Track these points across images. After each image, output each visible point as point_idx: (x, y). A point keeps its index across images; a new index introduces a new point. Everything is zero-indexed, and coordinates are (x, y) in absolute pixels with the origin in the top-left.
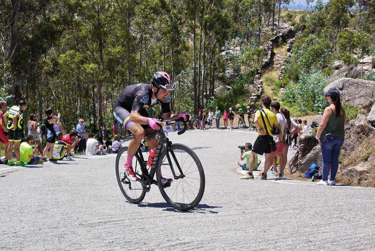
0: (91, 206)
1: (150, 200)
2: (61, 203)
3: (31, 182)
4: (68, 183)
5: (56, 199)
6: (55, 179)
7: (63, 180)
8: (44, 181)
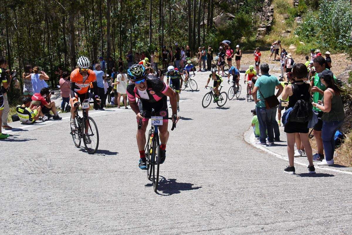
4: (53, 168)
7: (46, 160)
8: (23, 162)
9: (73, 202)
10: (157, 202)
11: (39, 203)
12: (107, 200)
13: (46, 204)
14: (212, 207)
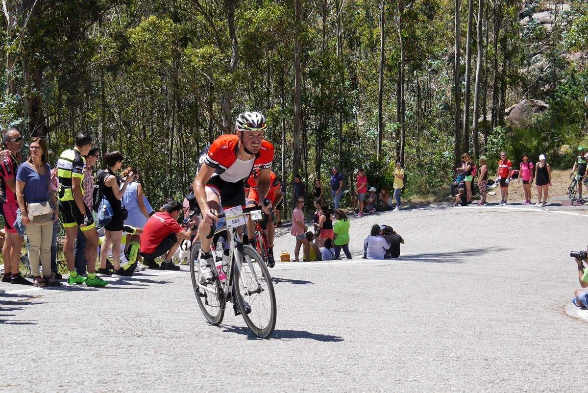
0: (225, 387)
1: (364, 377)
2: (152, 378)
3: (74, 324)
4: (162, 330)
5: (138, 368)
6: (128, 319)
7: (149, 321)
8: (104, 323)
9: (190, 372)
10: (369, 377)
11: (120, 372)
12: (265, 372)
13: (133, 374)
14: (490, 385)
